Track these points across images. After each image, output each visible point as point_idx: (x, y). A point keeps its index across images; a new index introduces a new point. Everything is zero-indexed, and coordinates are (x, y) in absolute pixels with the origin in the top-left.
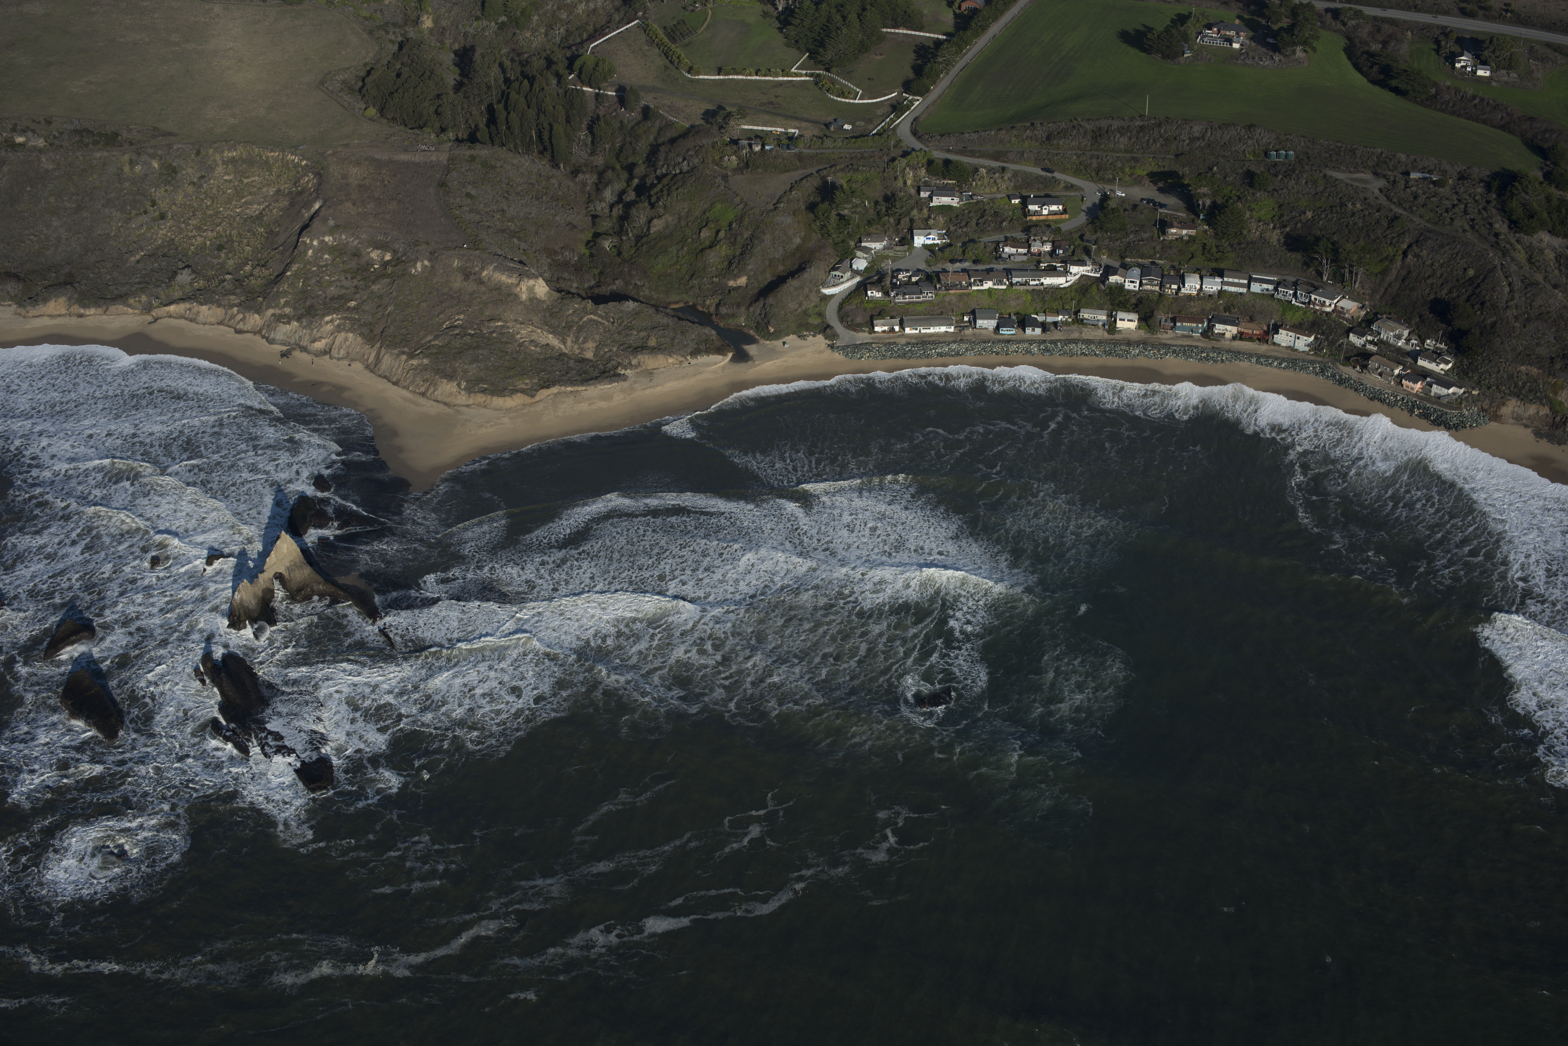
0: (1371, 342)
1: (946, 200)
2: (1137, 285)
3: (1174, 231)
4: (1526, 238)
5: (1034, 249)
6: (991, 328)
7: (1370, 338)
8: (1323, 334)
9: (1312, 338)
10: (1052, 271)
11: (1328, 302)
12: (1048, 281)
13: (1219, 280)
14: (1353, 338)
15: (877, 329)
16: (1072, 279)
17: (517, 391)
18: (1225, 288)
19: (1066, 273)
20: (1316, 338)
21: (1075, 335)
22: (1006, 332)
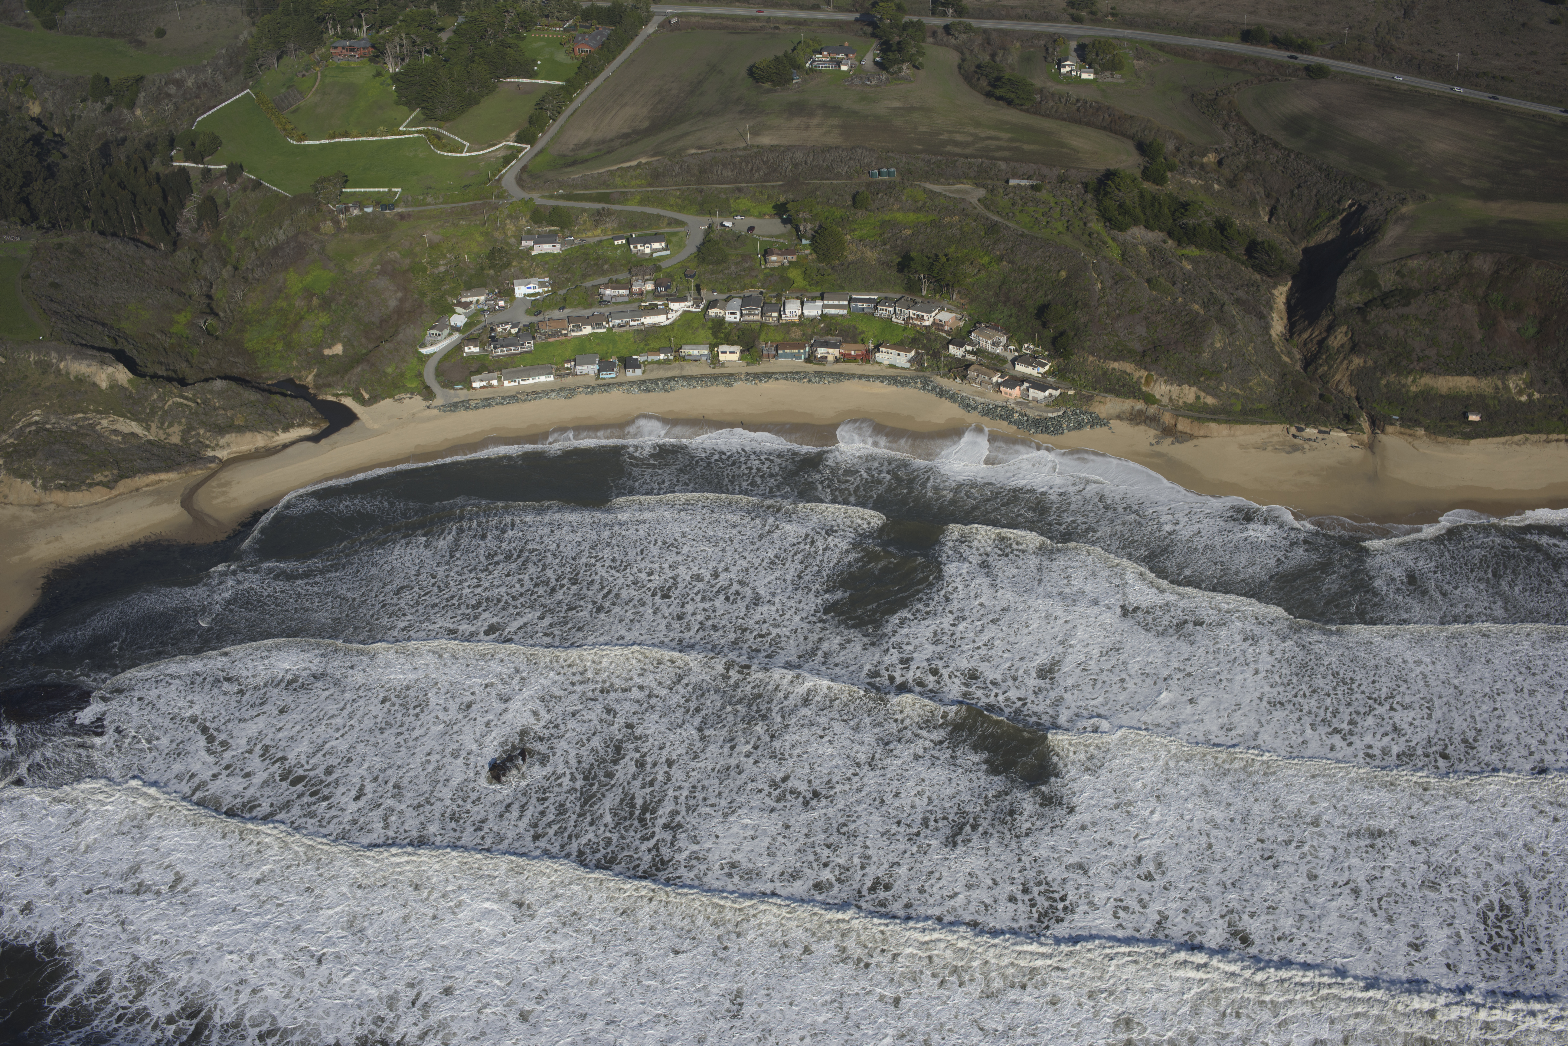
0: (969, 352)
1: (547, 248)
2: (738, 315)
3: (774, 258)
4: (1120, 236)
5: (635, 289)
6: (592, 373)
7: (969, 348)
8: (923, 348)
9: (913, 353)
10: (653, 310)
11: (926, 316)
12: (649, 320)
13: (819, 303)
14: (953, 350)
15: (475, 385)
16: (673, 316)
17: (97, 484)
18: (826, 311)
19: (666, 311)
20: (917, 353)
21: (675, 373)
22: (604, 375)
